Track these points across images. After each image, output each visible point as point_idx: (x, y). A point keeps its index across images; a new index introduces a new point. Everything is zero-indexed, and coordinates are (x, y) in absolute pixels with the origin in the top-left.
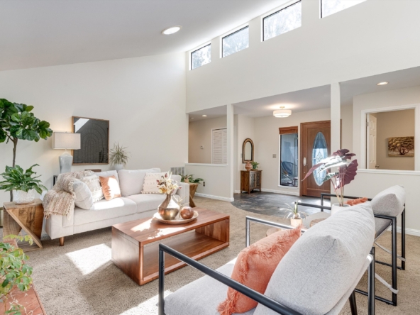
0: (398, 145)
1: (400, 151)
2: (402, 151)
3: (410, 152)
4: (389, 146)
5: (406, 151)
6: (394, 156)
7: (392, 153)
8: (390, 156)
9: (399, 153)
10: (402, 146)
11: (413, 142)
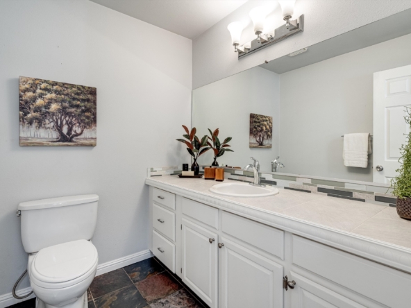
0: (54, 107)
1: (59, 128)
2: (65, 130)
3: (87, 133)
4: (24, 107)
5: (77, 129)
6: (40, 145)
7: (31, 132)
8: (25, 144)
9: (55, 135)
10: (63, 111)
11: (95, 103)
